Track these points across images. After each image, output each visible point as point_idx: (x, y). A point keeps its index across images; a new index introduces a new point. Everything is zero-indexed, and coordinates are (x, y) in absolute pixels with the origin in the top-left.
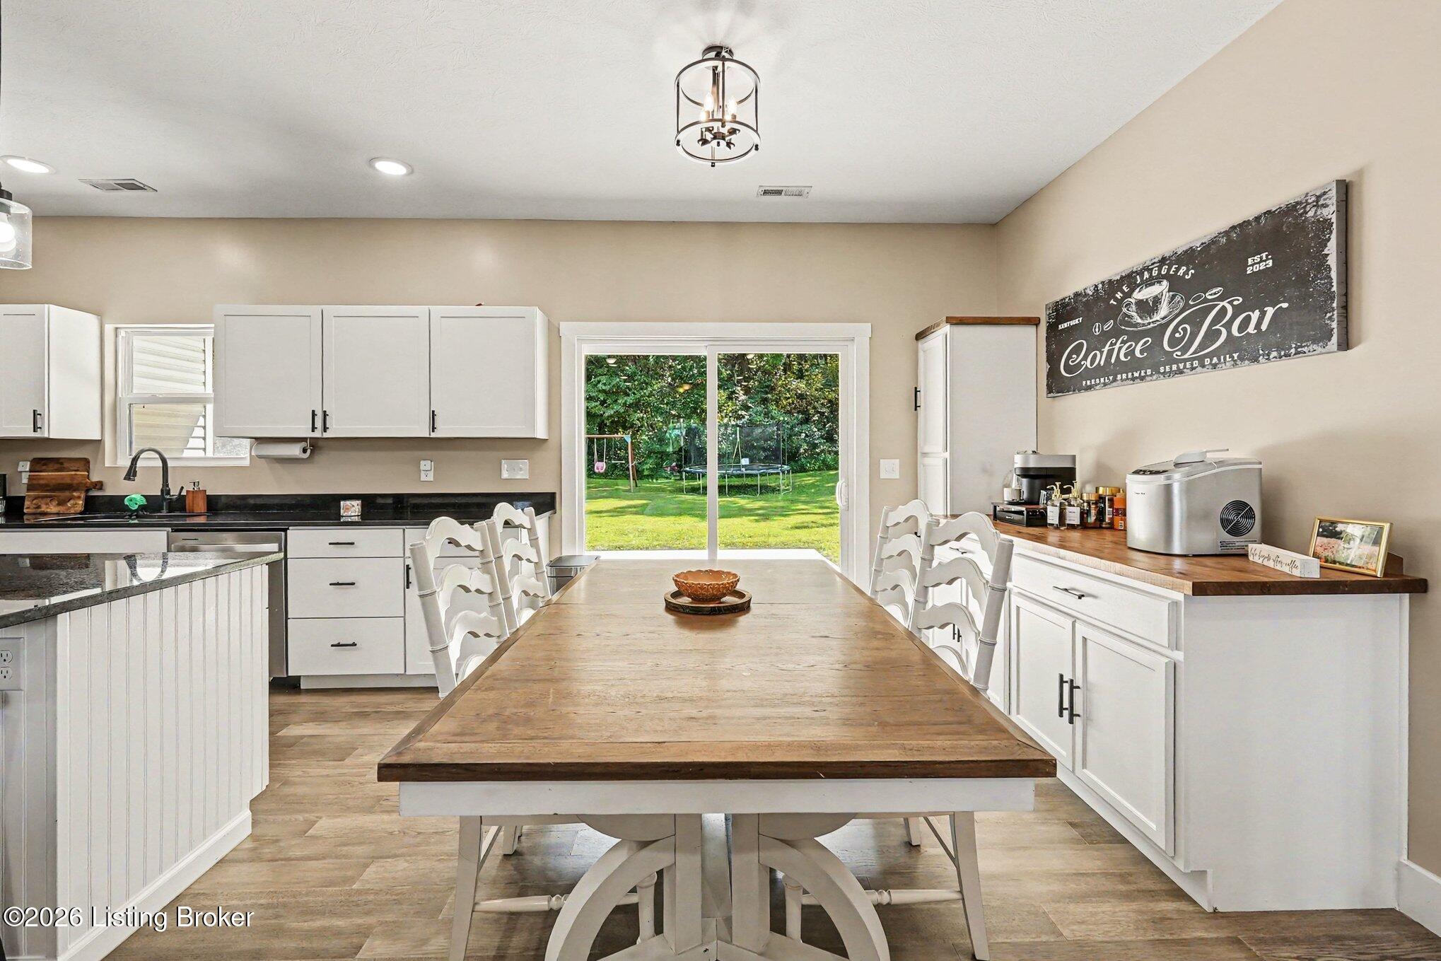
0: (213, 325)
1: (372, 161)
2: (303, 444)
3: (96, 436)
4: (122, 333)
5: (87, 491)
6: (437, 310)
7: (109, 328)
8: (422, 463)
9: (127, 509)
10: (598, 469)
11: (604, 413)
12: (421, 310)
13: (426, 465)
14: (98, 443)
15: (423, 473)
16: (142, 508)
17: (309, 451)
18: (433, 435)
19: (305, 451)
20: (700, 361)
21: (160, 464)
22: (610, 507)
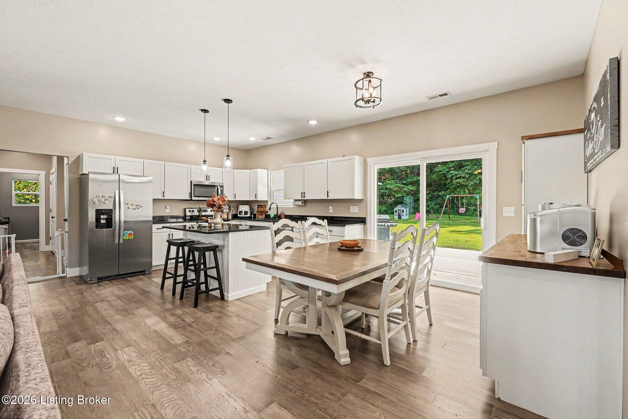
0: (283, 170)
1: (308, 122)
2: (302, 201)
3: (267, 200)
4: (272, 174)
5: (266, 213)
6: (329, 160)
7: (269, 172)
8: (330, 206)
9: (270, 217)
10: (461, 211)
11: (469, 184)
12: (325, 161)
13: (330, 207)
14: (267, 201)
15: (330, 210)
16: (273, 217)
17: (304, 203)
18: (328, 198)
19: (303, 203)
20: (418, 167)
21: (276, 207)
22: (465, 230)
